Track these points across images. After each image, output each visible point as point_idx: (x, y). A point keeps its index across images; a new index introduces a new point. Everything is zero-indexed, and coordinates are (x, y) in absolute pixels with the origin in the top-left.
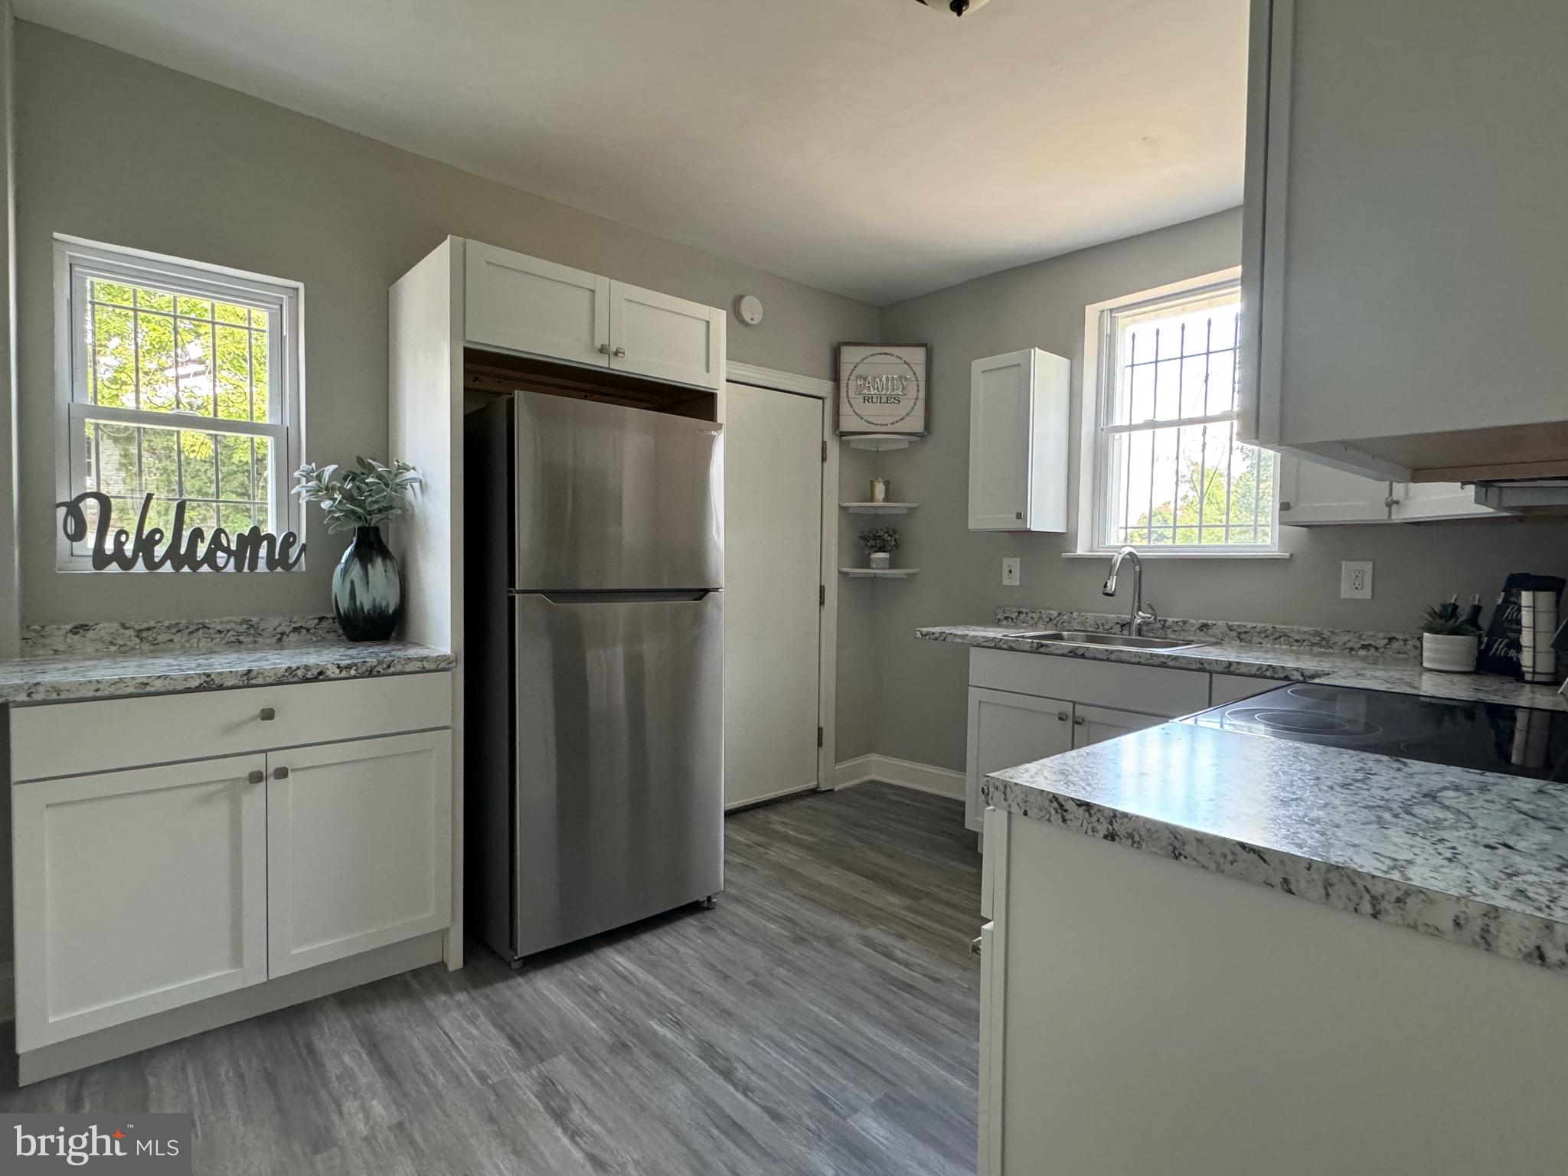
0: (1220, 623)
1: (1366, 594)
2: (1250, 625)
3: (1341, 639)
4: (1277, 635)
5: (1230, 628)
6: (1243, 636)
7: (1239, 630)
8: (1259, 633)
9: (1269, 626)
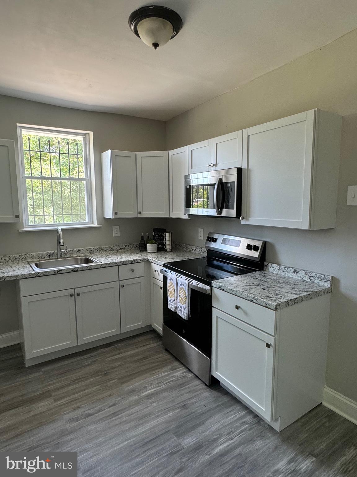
0: (84, 248)
1: (118, 235)
2: (93, 248)
3: (115, 248)
4: (100, 250)
5: (87, 250)
6: (91, 252)
7: (89, 250)
8: (95, 250)
9: (98, 247)
